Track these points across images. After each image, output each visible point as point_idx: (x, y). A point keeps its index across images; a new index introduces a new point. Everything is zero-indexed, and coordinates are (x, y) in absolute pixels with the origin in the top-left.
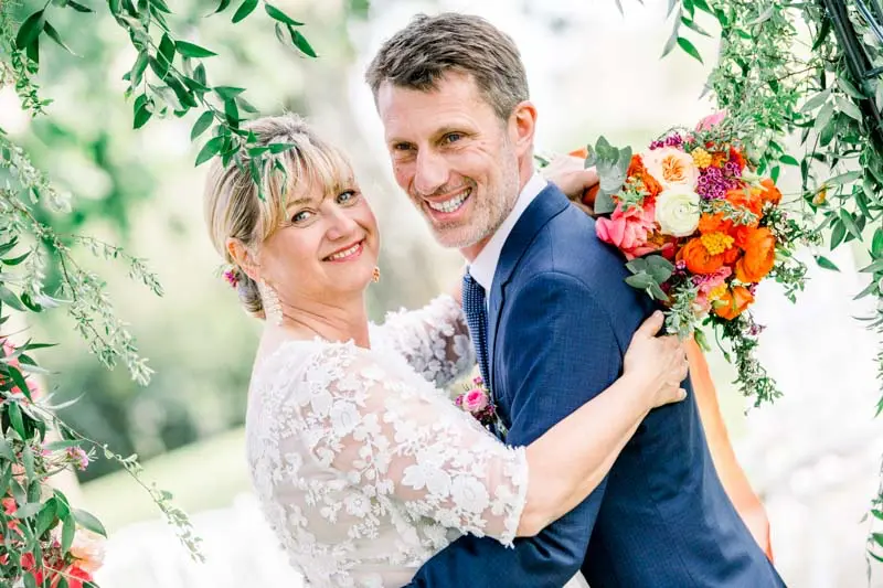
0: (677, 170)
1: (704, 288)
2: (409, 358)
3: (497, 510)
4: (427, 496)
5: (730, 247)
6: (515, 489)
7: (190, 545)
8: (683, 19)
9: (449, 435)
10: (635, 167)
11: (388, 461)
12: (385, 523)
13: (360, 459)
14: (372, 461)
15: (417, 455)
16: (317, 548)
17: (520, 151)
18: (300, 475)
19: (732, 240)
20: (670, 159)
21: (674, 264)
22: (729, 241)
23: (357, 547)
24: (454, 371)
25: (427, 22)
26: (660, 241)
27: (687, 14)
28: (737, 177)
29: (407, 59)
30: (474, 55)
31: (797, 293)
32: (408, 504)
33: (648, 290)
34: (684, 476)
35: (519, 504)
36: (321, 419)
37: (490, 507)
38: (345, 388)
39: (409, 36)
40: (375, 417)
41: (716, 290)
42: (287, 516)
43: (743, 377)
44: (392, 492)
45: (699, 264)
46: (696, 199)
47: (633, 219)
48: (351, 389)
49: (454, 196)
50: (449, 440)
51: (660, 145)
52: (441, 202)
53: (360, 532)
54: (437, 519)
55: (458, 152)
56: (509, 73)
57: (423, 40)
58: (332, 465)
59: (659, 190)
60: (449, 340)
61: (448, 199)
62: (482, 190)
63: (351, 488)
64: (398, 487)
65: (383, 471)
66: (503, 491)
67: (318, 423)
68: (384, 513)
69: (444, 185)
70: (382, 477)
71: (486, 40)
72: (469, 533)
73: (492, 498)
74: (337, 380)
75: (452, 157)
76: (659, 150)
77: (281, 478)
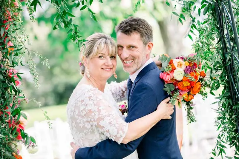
0: (181, 65)
1: (182, 93)
2: (113, 94)
3: (119, 136)
4: (104, 128)
5: (189, 85)
6: (123, 132)
7: (49, 125)
8: (191, 31)
9: (113, 116)
10: (171, 63)
11: (97, 118)
12: (93, 132)
13: (91, 116)
14: (94, 117)
15: (104, 118)
16: (77, 132)
17: (147, 53)
18: (77, 115)
19: (190, 84)
20: (179, 62)
21: (175, 87)
22: (189, 84)
23: (85, 135)
24: (123, 99)
25: (132, 19)
26: (174, 80)
27: (192, 29)
28: (194, 69)
29: (125, 27)
30: (141, 29)
31: (205, 98)
32: (99, 129)
33: (168, 92)
34: (166, 136)
35: (124, 136)
36: (85, 104)
37: (117, 135)
38: (93, 99)
39: (127, 22)
40: (97, 107)
41: (185, 95)
42: (72, 123)
43: (188, 115)
44: (96, 125)
45: (181, 88)
46: (183, 73)
47: (168, 74)
48: (94, 99)
49: (129, 60)
50: (112, 117)
51: (178, 58)
52: (126, 61)
53: (87, 132)
54: (104, 134)
55: (133, 50)
56: (149, 35)
57: (130, 23)
58: (85, 115)
59: (175, 69)
60: (124, 92)
61: (128, 61)
62: (136, 60)
63: (88, 121)
64: (98, 124)
65: (96, 120)
66: (121, 132)
67: (84, 105)
68: (93, 129)
69: (128, 57)
70: (95, 121)
71: (145, 26)
72: (111, 139)
73: (118, 133)
74: (91, 97)
75: (131, 51)
76: (178, 59)
77: (73, 114)
